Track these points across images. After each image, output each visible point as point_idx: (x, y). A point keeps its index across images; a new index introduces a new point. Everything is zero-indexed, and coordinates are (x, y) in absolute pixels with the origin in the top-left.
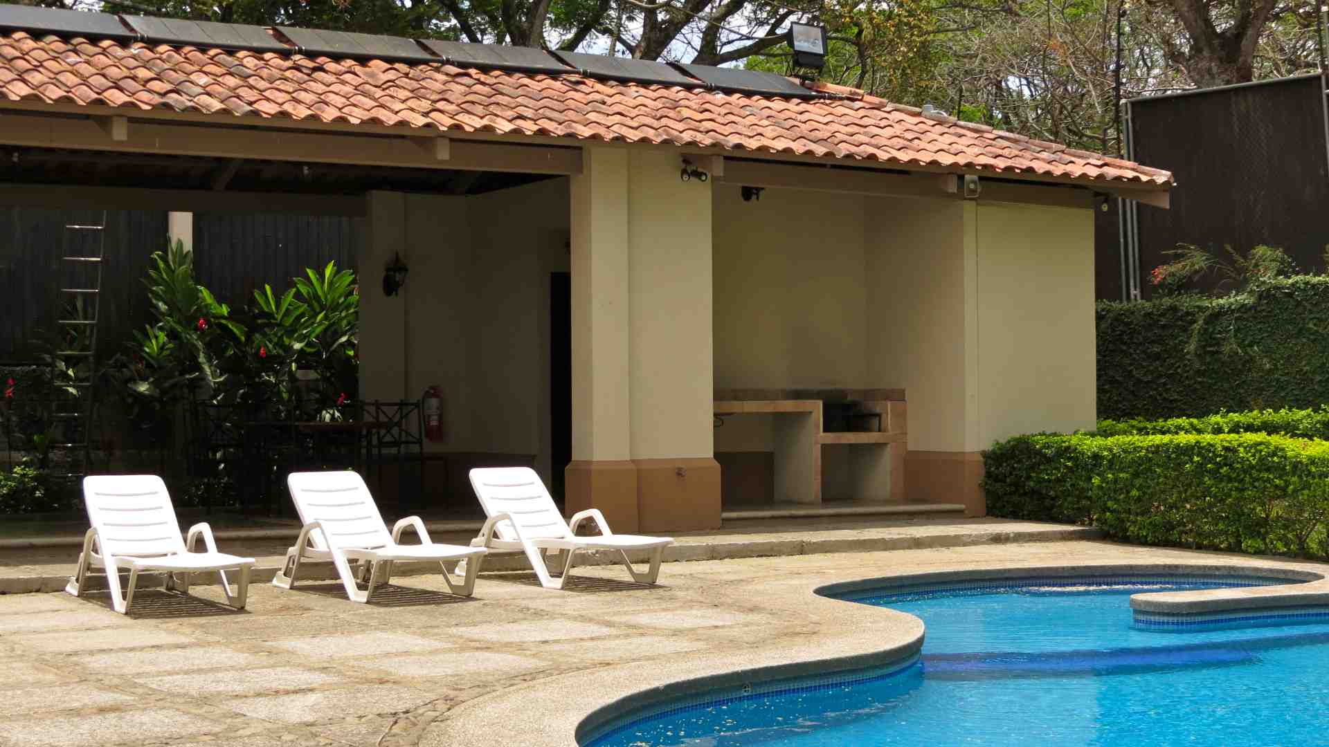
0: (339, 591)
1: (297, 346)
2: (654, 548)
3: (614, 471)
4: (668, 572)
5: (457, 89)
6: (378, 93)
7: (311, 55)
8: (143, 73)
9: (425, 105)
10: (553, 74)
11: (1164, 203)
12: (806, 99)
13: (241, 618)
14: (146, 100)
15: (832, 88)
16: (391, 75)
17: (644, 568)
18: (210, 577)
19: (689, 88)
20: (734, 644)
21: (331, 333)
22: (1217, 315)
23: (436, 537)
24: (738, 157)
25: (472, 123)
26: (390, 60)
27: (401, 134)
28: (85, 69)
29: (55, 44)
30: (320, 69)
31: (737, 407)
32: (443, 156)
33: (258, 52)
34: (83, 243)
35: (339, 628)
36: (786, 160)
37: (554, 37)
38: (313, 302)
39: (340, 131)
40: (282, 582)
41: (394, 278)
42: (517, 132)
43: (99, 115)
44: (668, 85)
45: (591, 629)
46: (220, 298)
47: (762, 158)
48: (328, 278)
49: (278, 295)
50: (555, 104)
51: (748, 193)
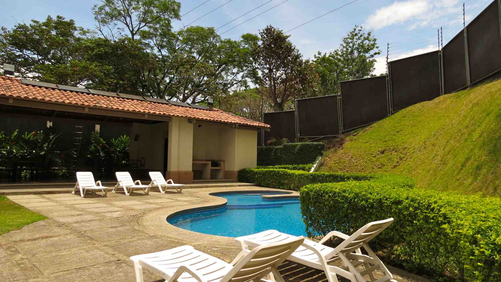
0: (124, 193)
1: (118, 149)
2: (181, 186)
3: (174, 173)
4: (183, 190)
5: (149, 106)
6: (135, 106)
7: (123, 98)
8: (91, 100)
9: (144, 108)
10: (167, 104)
11: (269, 130)
12: (210, 111)
13: (105, 198)
14: (92, 105)
15: (214, 109)
16: (138, 103)
17: (179, 190)
18: (100, 190)
19: (190, 108)
20: (195, 203)
21: (125, 147)
22: (277, 149)
23: (142, 184)
24: (198, 120)
25: (152, 112)
26: (137, 100)
27: (139, 113)
28: (80, 98)
29: (75, 93)
30: (125, 101)
31: (196, 162)
32: (146, 117)
33: (113, 97)
34: (79, 130)
35: (124, 200)
37: (167, 98)
38: (122, 142)
39: (128, 112)
40: (114, 192)
41: (137, 138)
42: (160, 114)
43: (83, 107)
44: (186, 107)
45: (170, 200)
46: (104, 140)
47: (202, 120)
48: (125, 138)
49: (115, 140)
50: (167, 109)
51: (199, 126)
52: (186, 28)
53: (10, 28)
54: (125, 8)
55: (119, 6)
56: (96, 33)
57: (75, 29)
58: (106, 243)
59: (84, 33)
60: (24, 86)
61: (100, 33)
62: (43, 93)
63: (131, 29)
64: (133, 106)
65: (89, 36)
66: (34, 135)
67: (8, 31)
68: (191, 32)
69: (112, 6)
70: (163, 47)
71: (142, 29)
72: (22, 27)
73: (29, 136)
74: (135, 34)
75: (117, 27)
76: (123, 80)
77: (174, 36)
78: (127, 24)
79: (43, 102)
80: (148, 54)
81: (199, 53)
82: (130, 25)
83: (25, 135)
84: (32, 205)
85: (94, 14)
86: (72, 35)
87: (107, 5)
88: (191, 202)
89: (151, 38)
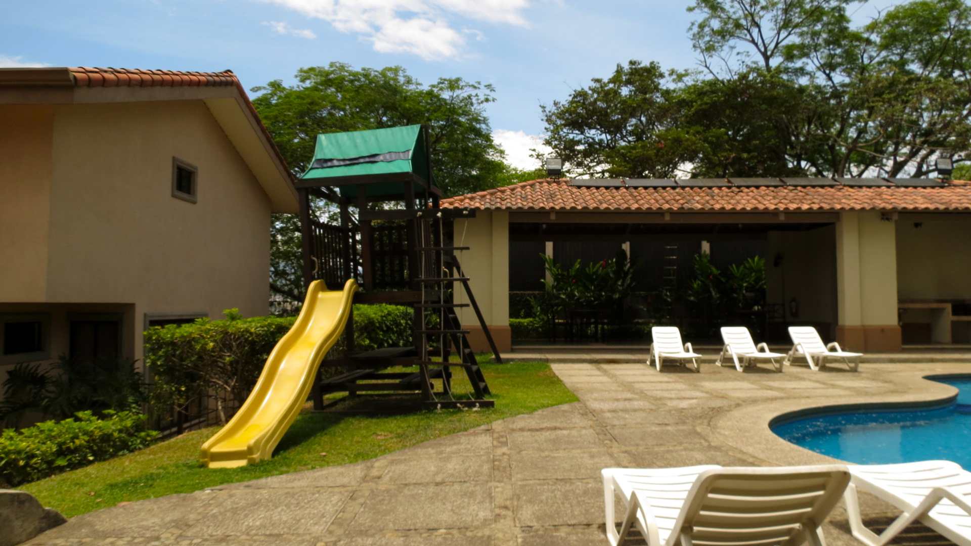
0: (734, 367)
1: (745, 285)
2: (856, 358)
3: (853, 329)
4: (862, 367)
5: (791, 194)
6: (760, 198)
7: (739, 187)
8: (678, 198)
9: (776, 201)
10: (832, 186)
12: (942, 187)
14: (675, 207)
15: (956, 182)
16: (767, 192)
17: (852, 365)
19: (889, 187)
21: (758, 280)
23: (771, 350)
24: (904, 212)
25: (793, 206)
26: (768, 186)
27: (766, 212)
28: (659, 198)
29: (652, 190)
30: (742, 191)
31: (906, 306)
32: (782, 218)
33: (720, 188)
34: (672, 252)
35: (735, 379)
36: (926, 211)
37: (855, 170)
38: (751, 269)
39: (743, 212)
40: (718, 364)
41: (778, 261)
42: (811, 209)
43: (660, 212)
44: (879, 187)
45: (817, 385)
46: (717, 268)
47: (916, 212)
48: (756, 261)
49: (738, 267)
50: (829, 197)
51: (917, 225)
52: (884, 14)
53: (564, 99)
54: (746, 12)
55: (735, 10)
56: (700, 73)
57: (662, 76)
58: (628, 449)
59: (680, 77)
60: (574, 190)
61: (706, 70)
62: (600, 197)
63: (763, 50)
64: (756, 199)
65: (689, 81)
66: (604, 267)
67: (563, 105)
68: (898, 18)
69: (722, 15)
70: (833, 67)
71: (784, 43)
72: (581, 95)
73: (596, 268)
74: (772, 55)
75: (735, 51)
76: (749, 152)
77: (856, 37)
78: (753, 41)
79: (596, 212)
80: (802, 90)
81: (926, 62)
82: (760, 42)
83: (589, 268)
84: (575, 379)
85: (692, 39)
86: (657, 88)
87: (712, 17)
88: (859, 392)
89: (807, 55)
